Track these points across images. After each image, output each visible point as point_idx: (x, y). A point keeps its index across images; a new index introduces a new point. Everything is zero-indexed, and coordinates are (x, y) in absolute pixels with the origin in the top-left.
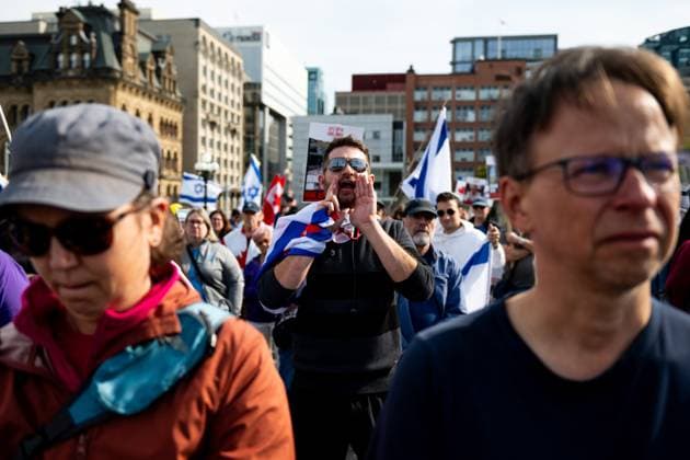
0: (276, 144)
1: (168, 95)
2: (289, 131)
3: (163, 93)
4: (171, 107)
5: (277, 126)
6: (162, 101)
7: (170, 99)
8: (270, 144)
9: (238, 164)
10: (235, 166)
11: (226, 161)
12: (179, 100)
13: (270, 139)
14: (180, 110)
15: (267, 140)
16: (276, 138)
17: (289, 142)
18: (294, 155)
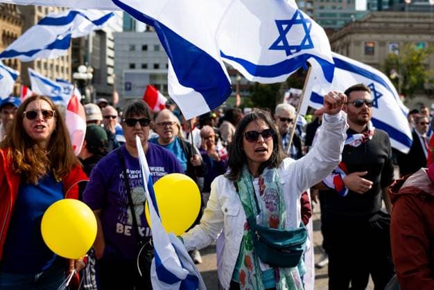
0: (98, 53)
1: (10, 12)
2: (109, 44)
3: (6, 10)
4: (12, 22)
5: (98, 39)
6: (4, 17)
7: (11, 16)
8: (93, 53)
9: (67, 69)
10: (65, 70)
11: (57, 67)
12: (19, 17)
13: (93, 49)
14: (20, 24)
15: (91, 50)
16: (98, 49)
17: (110, 53)
18: (115, 63)
